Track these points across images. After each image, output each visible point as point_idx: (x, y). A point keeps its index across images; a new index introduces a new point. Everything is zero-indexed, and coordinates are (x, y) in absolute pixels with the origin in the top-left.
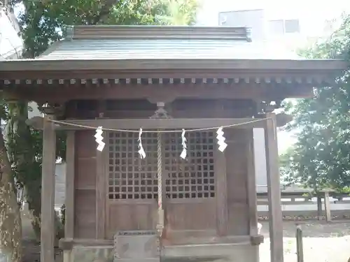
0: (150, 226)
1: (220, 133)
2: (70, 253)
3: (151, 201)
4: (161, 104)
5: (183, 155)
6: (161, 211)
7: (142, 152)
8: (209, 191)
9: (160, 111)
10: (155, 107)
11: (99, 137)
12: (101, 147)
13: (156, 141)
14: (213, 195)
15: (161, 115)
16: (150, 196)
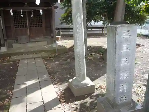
0: (26, 34)
1: (41, 11)
2: (6, 42)
3: (26, 28)
5: (32, 16)
6: (28, 30)
7: (22, 16)
8: (41, 25)
10: (25, 4)
11: (11, 12)
12: (12, 14)
13: (26, 13)
14: (42, 26)
15: (26, 6)
16: (25, 27)
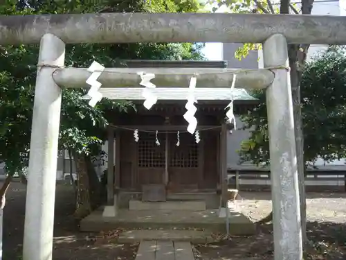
2: (118, 195)
3: (162, 168)
4: (167, 118)
7: (157, 142)
8: (194, 164)
9: (167, 121)
10: (165, 120)
11: (136, 135)
12: (137, 139)
14: (196, 166)
15: (167, 123)
